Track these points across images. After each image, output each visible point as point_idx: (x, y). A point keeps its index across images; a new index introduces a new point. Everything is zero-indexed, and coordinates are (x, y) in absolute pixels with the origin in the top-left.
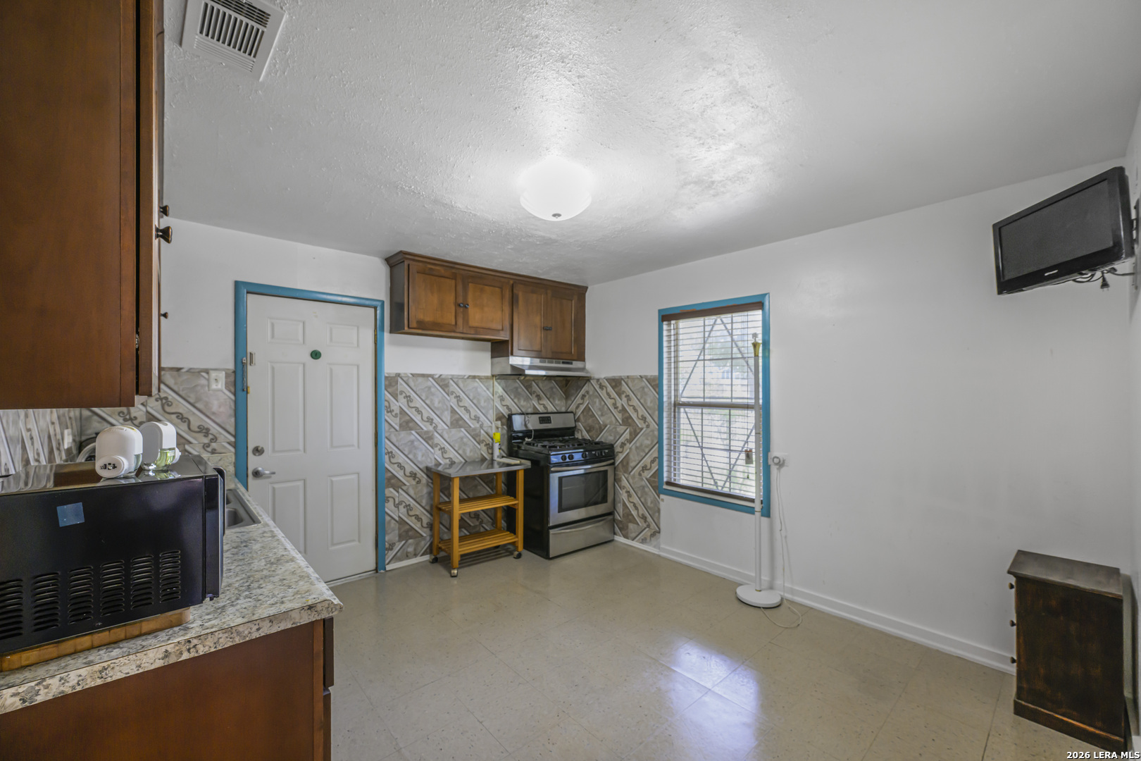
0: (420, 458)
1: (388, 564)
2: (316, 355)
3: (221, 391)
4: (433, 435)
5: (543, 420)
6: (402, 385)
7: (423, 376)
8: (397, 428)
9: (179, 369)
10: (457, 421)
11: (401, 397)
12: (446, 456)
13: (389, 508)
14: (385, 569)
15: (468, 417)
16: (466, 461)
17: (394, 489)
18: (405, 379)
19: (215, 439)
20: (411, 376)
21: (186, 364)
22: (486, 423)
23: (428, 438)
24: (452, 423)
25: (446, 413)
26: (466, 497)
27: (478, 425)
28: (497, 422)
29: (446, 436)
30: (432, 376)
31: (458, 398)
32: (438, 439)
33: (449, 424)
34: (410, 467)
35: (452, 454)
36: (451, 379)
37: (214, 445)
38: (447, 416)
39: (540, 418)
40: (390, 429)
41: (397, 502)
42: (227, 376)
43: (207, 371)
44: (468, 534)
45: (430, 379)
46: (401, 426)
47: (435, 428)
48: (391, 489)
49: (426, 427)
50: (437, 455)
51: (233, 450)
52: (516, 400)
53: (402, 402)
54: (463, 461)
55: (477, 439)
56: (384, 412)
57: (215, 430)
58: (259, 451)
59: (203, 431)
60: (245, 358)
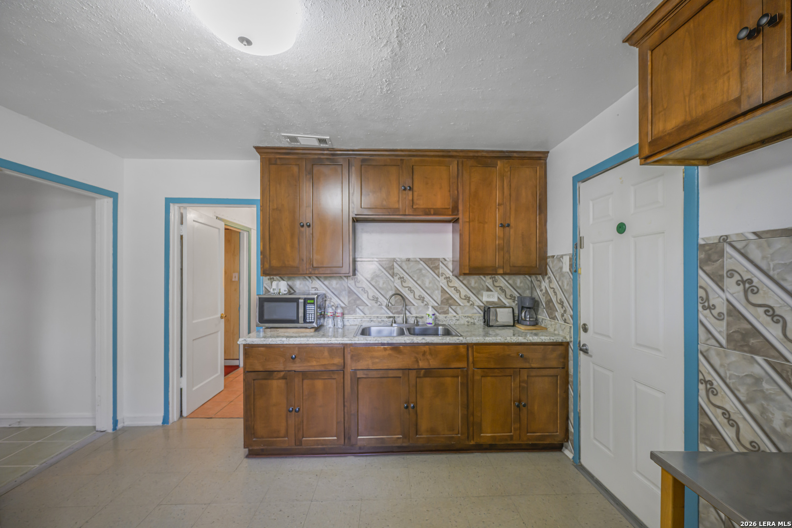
2: (621, 228)
3: (568, 272)
6: (732, 259)
8: (724, 342)
11: (731, 283)
18: (739, 246)
19: (565, 311)
20: (752, 237)
34: (750, 432)
37: (565, 316)
40: (708, 339)
42: (570, 259)
43: (562, 256)
46: (729, 338)
51: (573, 322)
53: (733, 292)
56: (700, 309)
57: (566, 304)
58: (585, 330)
59: (561, 303)
60: (577, 243)
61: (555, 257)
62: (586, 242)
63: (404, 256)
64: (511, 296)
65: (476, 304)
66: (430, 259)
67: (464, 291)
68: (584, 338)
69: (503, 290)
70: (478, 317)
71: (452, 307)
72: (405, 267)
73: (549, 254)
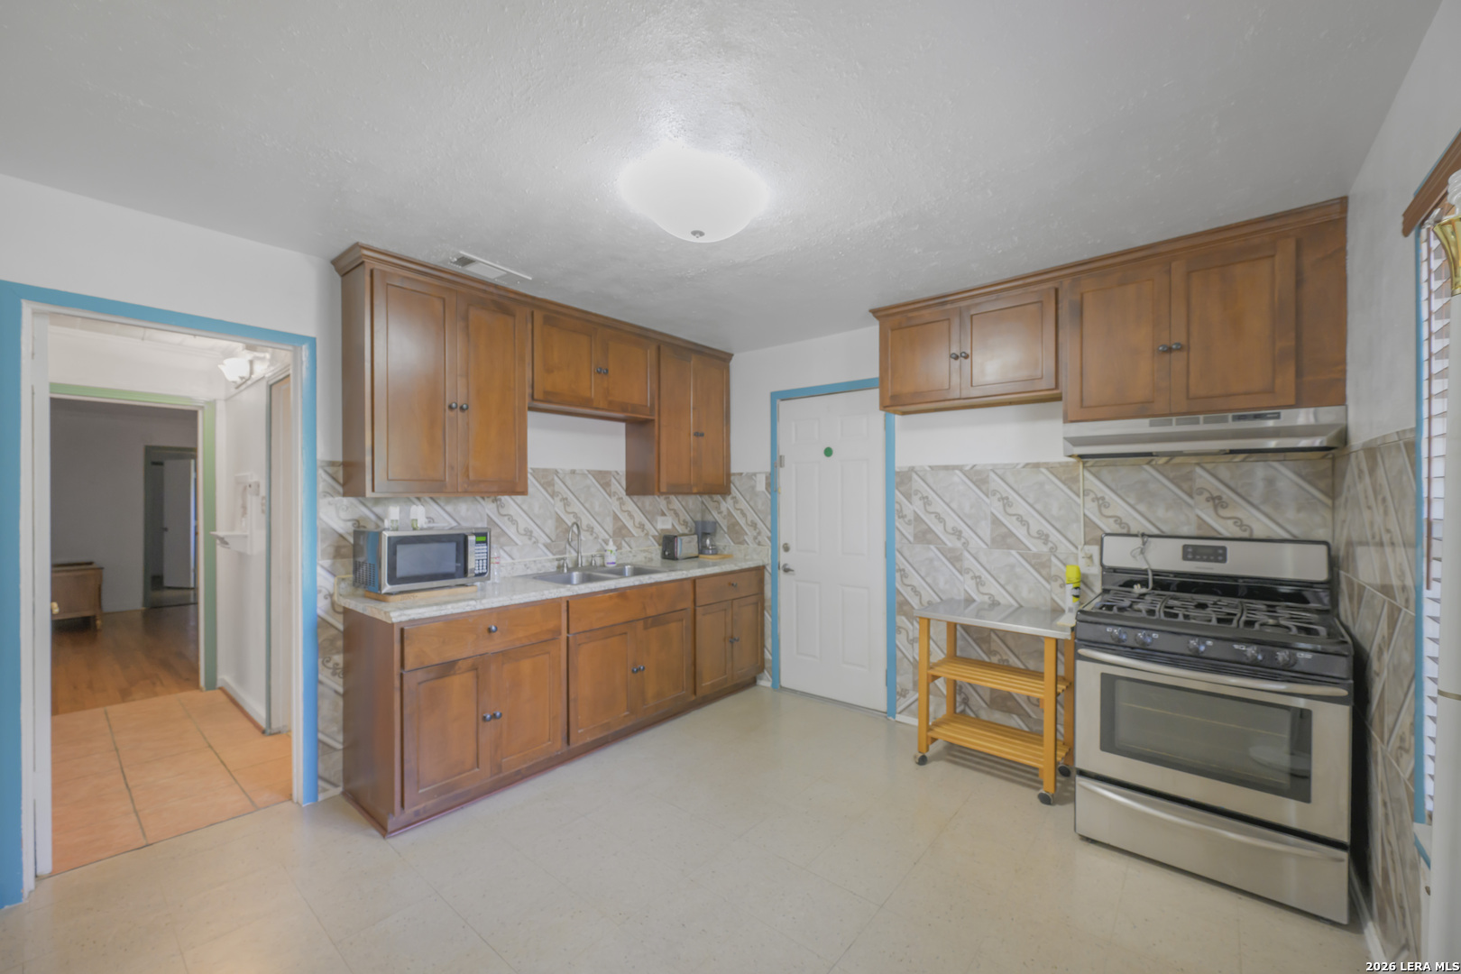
0: (942, 585)
1: (900, 713)
2: (828, 452)
3: (764, 492)
4: (961, 554)
5: (1190, 553)
6: (917, 483)
7: (946, 468)
8: (911, 539)
9: (741, 474)
10: (1004, 537)
11: (916, 499)
12: (983, 589)
13: (901, 640)
14: (894, 717)
15: (1025, 532)
16: (1021, 606)
17: (907, 618)
18: (921, 474)
19: (759, 533)
20: (928, 469)
21: (745, 470)
22: (1064, 547)
23: (955, 559)
24: (993, 540)
25: (983, 523)
26: (1022, 666)
27: (1045, 549)
28: (1087, 547)
29: (983, 559)
30: (960, 468)
31: (1005, 501)
32: (969, 561)
33: (989, 543)
34: (928, 595)
35: (994, 589)
36: (993, 470)
37: (759, 538)
38: (985, 529)
39: (1185, 547)
40: (901, 540)
41: (911, 637)
42: (767, 478)
43: (755, 474)
44: (1026, 729)
45: (957, 472)
46: (915, 536)
47: (966, 544)
48: (904, 618)
49: (950, 542)
50: (969, 586)
51: (769, 544)
52: (1141, 507)
53: (918, 505)
54: (1016, 605)
55: (1044, 572)
56: (896, 518)
57: (760, 524)
58: (787, 549)
59: (754, 525)
60: (777, 461)
61: (743, 475)
62: (787, 461)
63: (568, 467)
64: (684, 521)
65: (651, 533)
66: (600, 472)
67: (639, 517)
68: (784, 558)
69: (677, 514)
70: (656, 551)
71: (626, 539)
72: (569, 482)
73: (734, 469)
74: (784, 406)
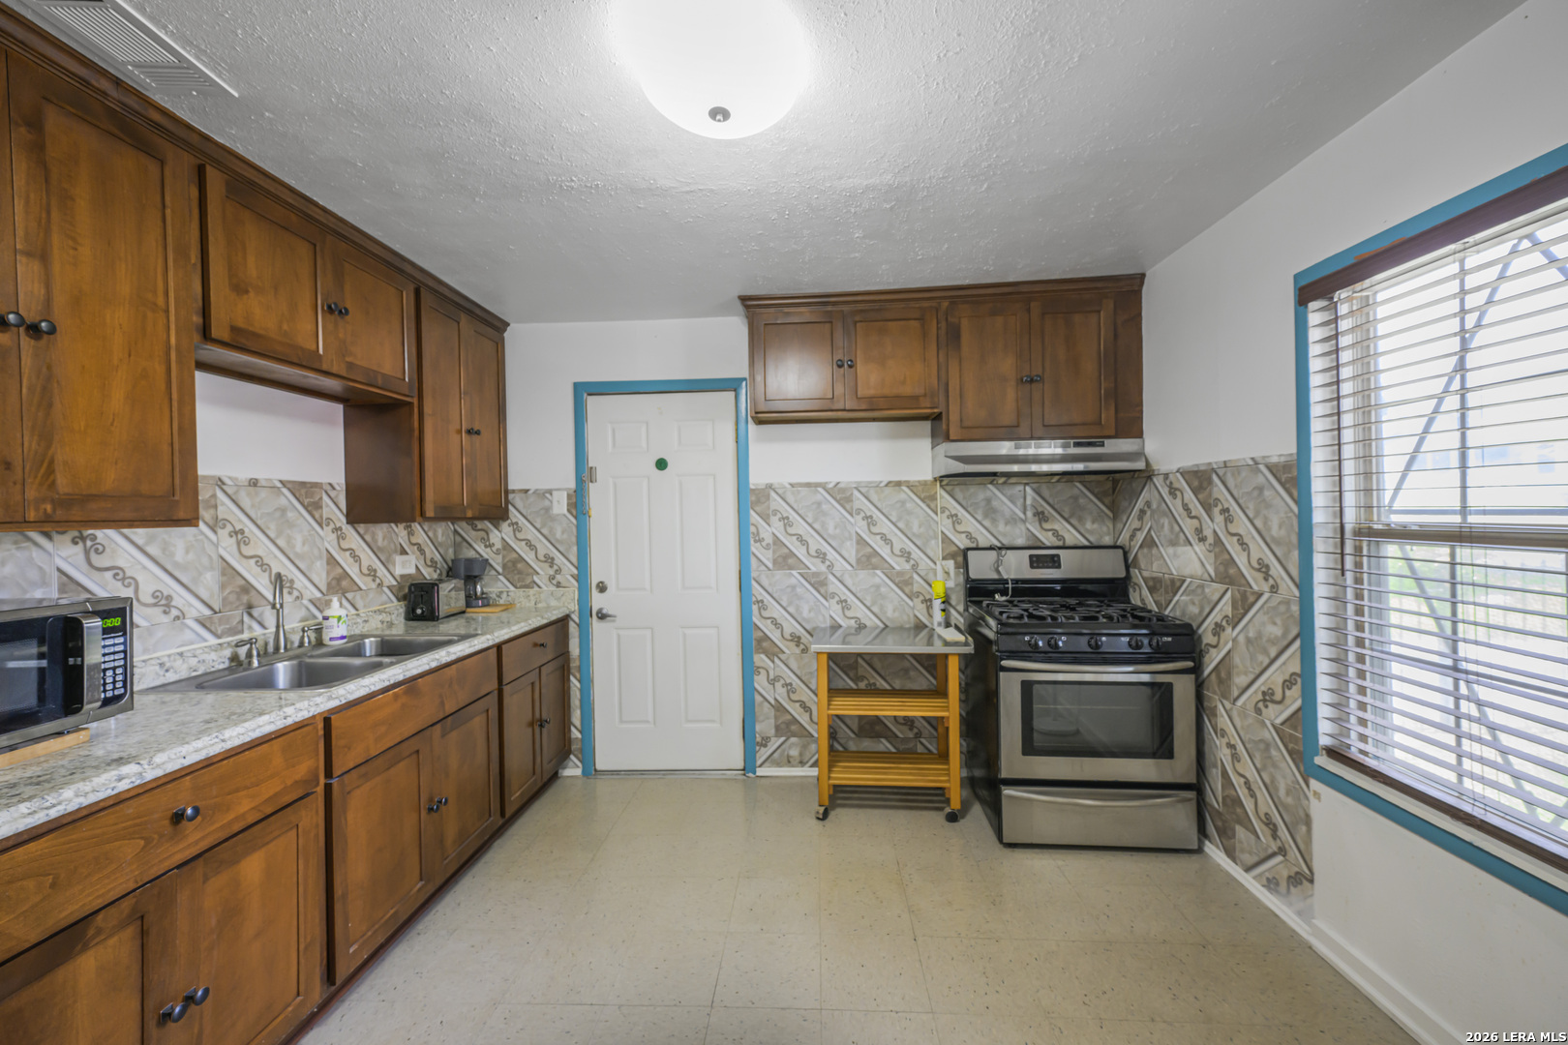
0: (805, 614)
1: (760, 766)
2: (661, 464)
3: (565, 515)
4: (826, 578)
5: (1036, 562)
6: (776, 502)
7: (808, 485)
8: (770, 565)
9: (526, 491)
10: (869, 557)
11: (774, 520)
12: (849, 614)
13: (760, 682)
14: (754, 773)
15: (889, 551)
16: (887, 626)
17: (767, 656)
18: (780, 492)
19: (559, 571)
20: (789, 486)
21: (532, 486)
22: (925, 563)
23: (818, 584)
24: (858, 561)
25: (848, 543)
26: (888, 687)
27: (907, 567)
28: (944, 562)
29: (849, 582)
30: (823, 486)
31: (870, 520)
32: (834, 585)
33: (854, 563)
34: (790, 626)
35: (860, 611)
36: (856, 488)
37: (558, 577)
38: (850, 550)
39: (1031, 557)
40: (758, 567)
41: (772, 677)
42: (569, 497)
43: (550, 492)
44: (894, 750)
45: (820, 489)
46: (775, 562)
47: (830, 567)
48: (763, 656)
49: (815, 566)
50: (835, 611)
51: (576, 584)
52: (987, 523)
53: (777, 527)
54: (882, 626)
55: (907, 590)
56: (752, 542)
57: (559, 559)
58: (602, 588)
59: (550, 561)
60: (584, 474)
61: (530, 492)
62: (600, 475)
63: (244, 475)
64: (432, 560)
65: (386, 583)
66: (303, 484)
67: (368, 558)
68: (598, 601)
69: (422, 551)
70: (397, 610)
71: (347, 595)
72: (246, 503)
73: (514, 484)
74: (593, 403)
